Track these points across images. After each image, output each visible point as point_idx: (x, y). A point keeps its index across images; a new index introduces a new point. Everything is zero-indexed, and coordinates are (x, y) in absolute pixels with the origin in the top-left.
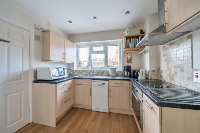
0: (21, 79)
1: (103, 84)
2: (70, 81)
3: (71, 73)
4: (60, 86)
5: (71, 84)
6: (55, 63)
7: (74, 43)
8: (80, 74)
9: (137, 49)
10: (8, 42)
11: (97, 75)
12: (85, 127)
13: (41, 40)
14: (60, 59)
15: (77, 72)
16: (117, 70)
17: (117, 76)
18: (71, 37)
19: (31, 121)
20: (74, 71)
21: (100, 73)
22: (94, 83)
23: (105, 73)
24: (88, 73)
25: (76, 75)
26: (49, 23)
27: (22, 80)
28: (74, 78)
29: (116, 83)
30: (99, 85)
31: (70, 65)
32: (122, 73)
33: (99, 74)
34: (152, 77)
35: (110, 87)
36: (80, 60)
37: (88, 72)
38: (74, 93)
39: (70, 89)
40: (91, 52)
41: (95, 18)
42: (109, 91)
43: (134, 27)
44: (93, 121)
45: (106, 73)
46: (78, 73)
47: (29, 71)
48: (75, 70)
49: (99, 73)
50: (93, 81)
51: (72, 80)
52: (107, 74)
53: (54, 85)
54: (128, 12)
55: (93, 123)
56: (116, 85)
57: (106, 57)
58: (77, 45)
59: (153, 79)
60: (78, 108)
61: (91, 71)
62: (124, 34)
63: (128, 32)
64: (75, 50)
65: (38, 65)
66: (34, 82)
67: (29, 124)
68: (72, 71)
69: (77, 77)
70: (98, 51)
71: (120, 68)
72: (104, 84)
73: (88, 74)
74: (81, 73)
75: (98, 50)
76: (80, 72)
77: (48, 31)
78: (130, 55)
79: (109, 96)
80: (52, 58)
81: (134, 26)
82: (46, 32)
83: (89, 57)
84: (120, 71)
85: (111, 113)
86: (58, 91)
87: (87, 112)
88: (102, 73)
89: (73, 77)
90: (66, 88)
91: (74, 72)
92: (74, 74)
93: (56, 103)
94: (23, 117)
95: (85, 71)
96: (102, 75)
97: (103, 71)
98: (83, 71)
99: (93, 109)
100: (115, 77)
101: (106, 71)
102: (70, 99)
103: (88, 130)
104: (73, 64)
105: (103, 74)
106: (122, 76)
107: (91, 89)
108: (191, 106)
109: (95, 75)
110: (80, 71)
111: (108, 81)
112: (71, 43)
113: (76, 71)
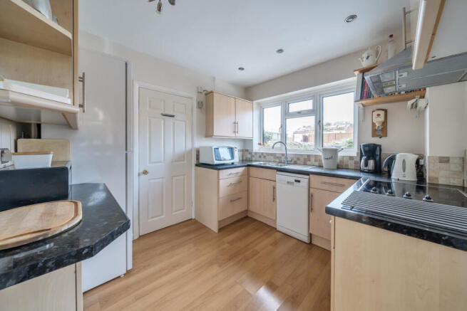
0: (184, 160)
1: (296, 181)
2: (241, 170)
3: (249, 156)
4: (224, 174)
5: (243, 175)
6: (223, 139)
7: (252, 101)
8: (263, 159)
9: (399, 97)
10: (173, 116)
11: (295, 163)
12: (257, 248)
13: (204, 107)
14: (230, 133)
15: (258, 156)
16: (340, 154)
17: (339, 168)
18: (249, 92)
19: (193, 217)
20: (253, 154)
21: (302, 159)
22: (280, 177)
23: (313, 159)
24: (278, 158)
25: (256, 161)
26: (214, 78)
27: (185, 162)
28: (249, 166)
29: (325, 183)
30: (288, 182)
31: (246, 142)
32: (356, 163)
33: (298, 162)
34: (437, 178)
35: (312, 190)
36: (266, 130)
37: (277, 155)
38: (248, 191)
39: (239, 182)
40: (286, 114)
41: (280, 51)
42: (310, 197)
43: (391, 39)
44: (271, 245)
45: (315, 161)
46: (260, 157)
47: (191, 150)
48: (254, 151)
49: (298, 159)
50: (278, 173)
51: (244, 168)
52: (317, 164)
53: (216, 171)
54: (353, 17)
55: (271, 247)
56: (326, 187)
57: (319, 123)
58: (259, 104)
59: (440, 183)
60: (255, 220)
61: (283, 155)
62: (361, 63)
63: (368, 57)
64: (256, 113)
65: (202, 143)
66: (196, 165)
67: (191, 219)
68: (250, 153)
69: (254, 163)
70: (299, 113)
71: (350, 150)
72: (299, 181)
73: (278, 160)
74: (265, 157)
75: (299, 110)
76: (262, 156)
77: (212, 92)
78: (379, 115)
79: (310, 209)
80: (217, 132)
81: (391, 36)
82: (209, 94)
83: (281, 127)
84: (351, 158)
85: (315, 245)
86: (221, 182)
87: (268, 229)
88: (306, 159)
89: (248, 163)
90: (233, 180)
91: (253, 156)
92: (254, 159)
93: (218, 198)
94: (186, 207)
95: (272, 154)
96: (305, 164)
97: (309, 156)
98: (268, 154)
99: (279, 228)
100: (333, 170)
101: (315, 156)
102: (239, 199)
103: (259, 253)
104: (251, 141)
105: (308, 163)
106: (355, 170)
107: (274, 188)
108: (389, 224)
109: (289, 163)
110: (262, 153)
111: (308, 177)
112: (247, 103)
113: (256, 153)
